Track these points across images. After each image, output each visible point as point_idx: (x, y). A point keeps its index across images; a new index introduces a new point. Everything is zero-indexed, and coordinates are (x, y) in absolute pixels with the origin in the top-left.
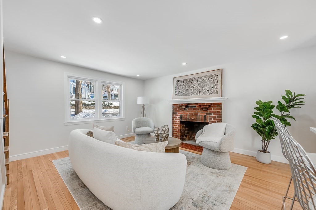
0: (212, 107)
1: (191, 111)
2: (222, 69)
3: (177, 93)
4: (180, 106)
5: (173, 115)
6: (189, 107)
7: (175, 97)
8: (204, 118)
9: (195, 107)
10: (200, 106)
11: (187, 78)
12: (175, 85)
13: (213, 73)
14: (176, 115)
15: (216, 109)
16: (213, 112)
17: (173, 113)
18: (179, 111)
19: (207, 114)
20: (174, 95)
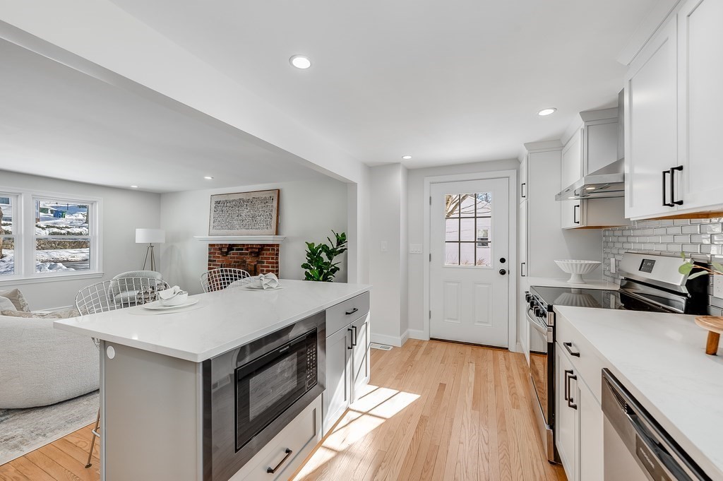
0: (265, 250)
1: (237, 258)
2: (279, 190)
3: (216, 224)
4: (220, 249)
5: (209, 265)
6: (233, 250)
7: (213, 231)
8: (253, 269)
9: (242, 250)
10: (247, 249)
11: (231, 198)
12: (213, 209)
13: (267, 195)
14: (214, 265)
15: (270, 254)
16: (266, 258)
17: (209, 261)
18: (219, 257)
19: (259, 262)
20: (211, 227)
